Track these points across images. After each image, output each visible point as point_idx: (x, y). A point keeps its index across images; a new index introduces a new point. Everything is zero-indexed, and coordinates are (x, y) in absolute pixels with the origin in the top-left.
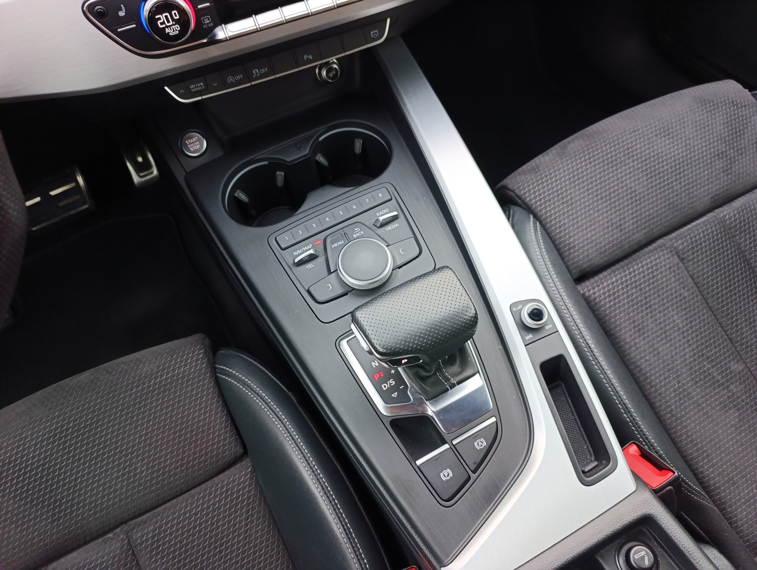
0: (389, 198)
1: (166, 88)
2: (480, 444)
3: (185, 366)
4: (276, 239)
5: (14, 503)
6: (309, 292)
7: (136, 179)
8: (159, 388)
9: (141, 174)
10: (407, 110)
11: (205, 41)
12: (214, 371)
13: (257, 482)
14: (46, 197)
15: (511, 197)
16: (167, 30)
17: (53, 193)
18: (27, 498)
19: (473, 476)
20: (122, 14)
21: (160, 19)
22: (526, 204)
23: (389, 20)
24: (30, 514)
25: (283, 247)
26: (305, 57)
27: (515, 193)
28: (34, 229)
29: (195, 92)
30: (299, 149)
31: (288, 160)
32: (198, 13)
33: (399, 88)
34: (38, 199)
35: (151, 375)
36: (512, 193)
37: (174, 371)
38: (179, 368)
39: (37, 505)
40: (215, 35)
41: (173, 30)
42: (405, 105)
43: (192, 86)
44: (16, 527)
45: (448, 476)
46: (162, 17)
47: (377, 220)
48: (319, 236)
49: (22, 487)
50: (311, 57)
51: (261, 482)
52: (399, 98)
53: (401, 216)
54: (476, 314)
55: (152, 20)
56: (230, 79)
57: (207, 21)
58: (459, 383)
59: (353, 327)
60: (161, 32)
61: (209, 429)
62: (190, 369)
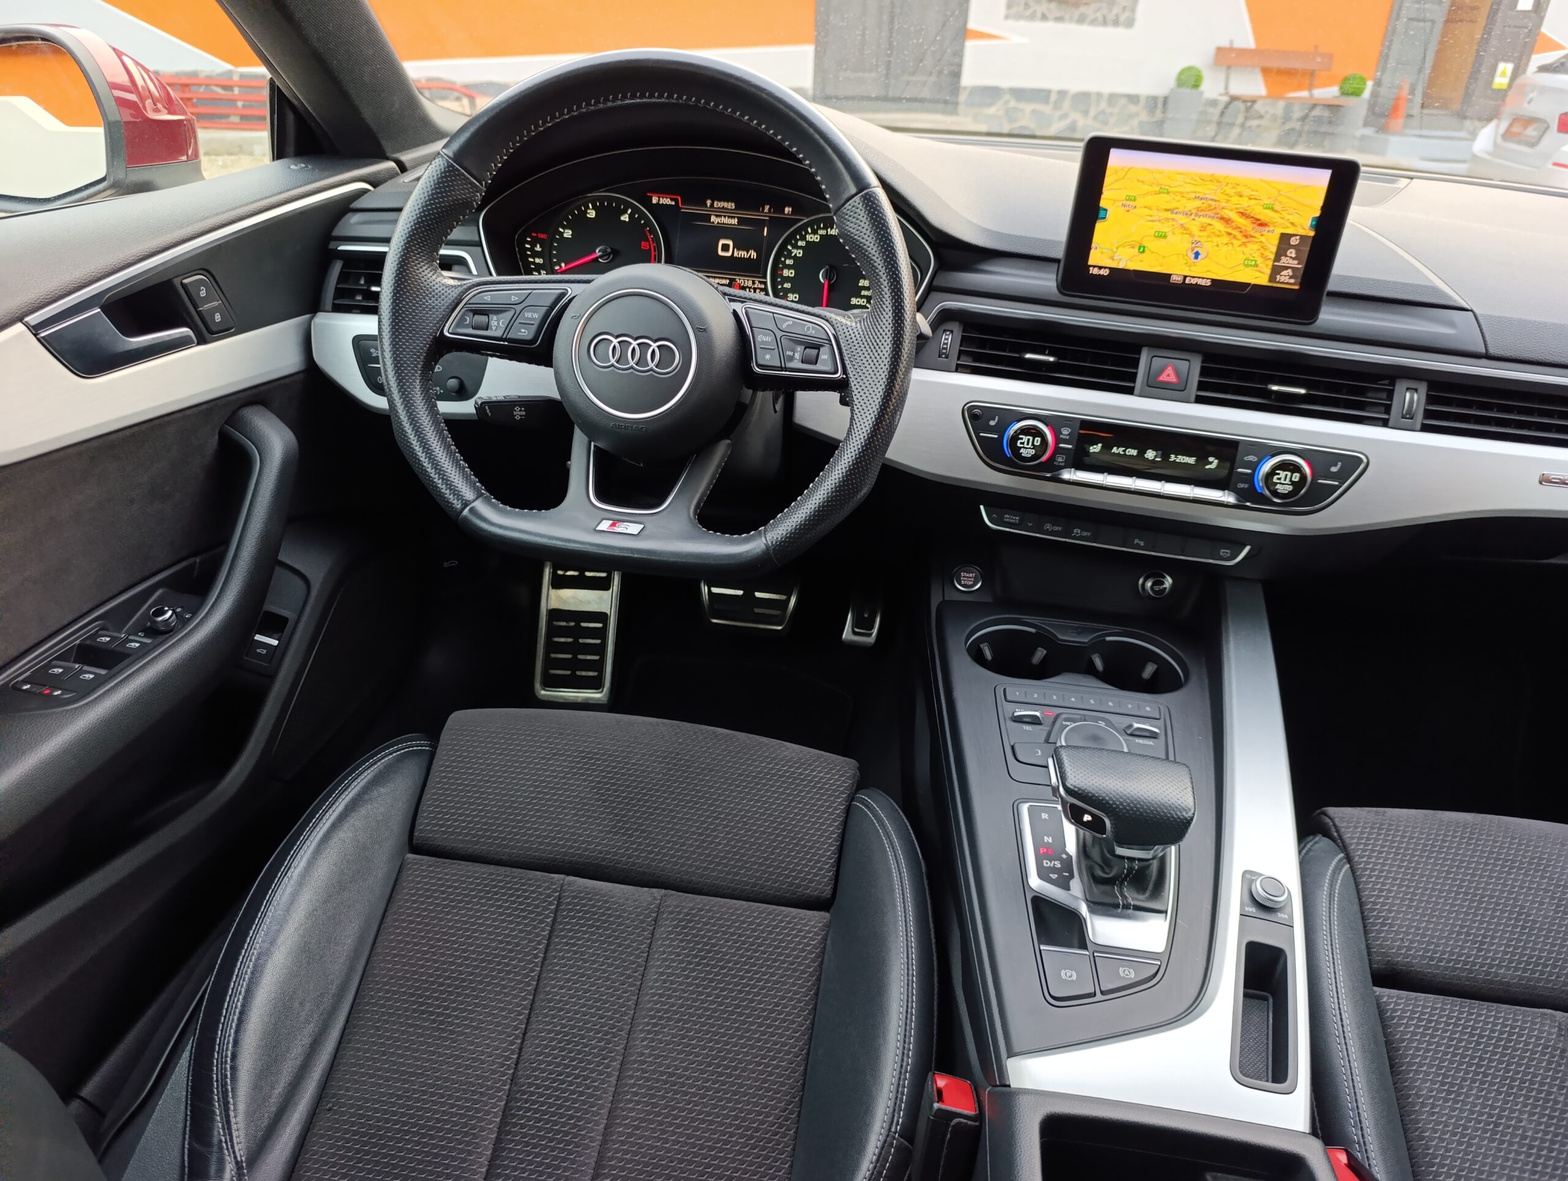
0: (1158, 717)
1: (982, 507)
2: (1127, 972)
3: (827, 773)
4: (1005, 690)
5: (590, 792)
6: (1013, 748)
7: (847, 634)
8: (788, 777)
9: (856, 630)
10: (1228, 649)
11: (1048, 475)
12: (852, 798)
13: (825, 939)
14: (749, 595)
15: (1326, 824)
16: (1022, 450)
17: (758, 594)
18: (603, 795)
19: (1099, 997)
20: (992, 423)
21: (1022, 439)
22: (1343, 842)
23: (1247, 549)
24: (595, 811)
25: (1009, 698)
26: (1136, 541)
27: (1333, 822)
28: (714, 621)
29: (1006, 522)
30: (1079, 634)
31: (1060, 637)
32: (1057, 450)
33: (1230, 623)
34: (740, 593)
35: (789, 761)
36: (1328, 820)
37: (812, 771)
38: (820, 772)
39: (607, 807)
40: (1060, 474)
41: (1028, 452)
42: (1228, 642)
43: (1007, 516)
44: (575, 815)
45: (1070, 977)
46: (1025, 438)
47: (1131, 726)
48: (1054, 709)
49: (606, 783)
50: (1142, 544)
51: (829, 942)
52: (1224, 635)
53: (1162, 737)
54: (1192, 819)
55: (1015, 438)
56: (1048, 527)
57: (1060, 459)
58: (1137, 908)
59: (1050, 761)
60: (1016, 450)
61: (811, 848)
62: (830, 779)
